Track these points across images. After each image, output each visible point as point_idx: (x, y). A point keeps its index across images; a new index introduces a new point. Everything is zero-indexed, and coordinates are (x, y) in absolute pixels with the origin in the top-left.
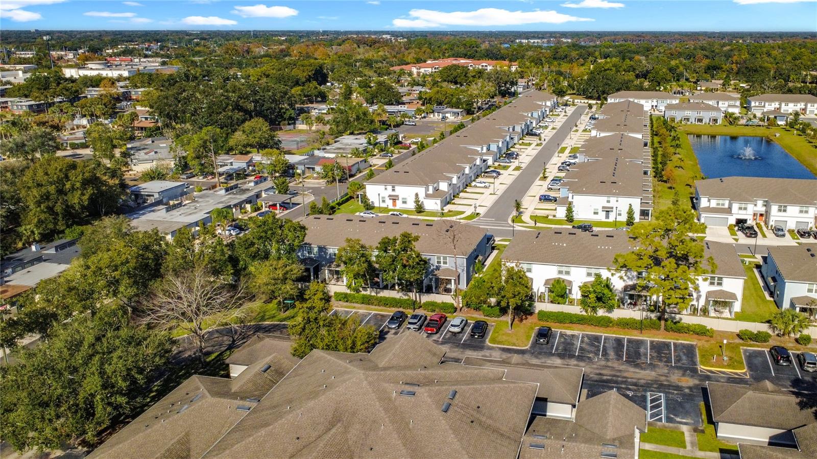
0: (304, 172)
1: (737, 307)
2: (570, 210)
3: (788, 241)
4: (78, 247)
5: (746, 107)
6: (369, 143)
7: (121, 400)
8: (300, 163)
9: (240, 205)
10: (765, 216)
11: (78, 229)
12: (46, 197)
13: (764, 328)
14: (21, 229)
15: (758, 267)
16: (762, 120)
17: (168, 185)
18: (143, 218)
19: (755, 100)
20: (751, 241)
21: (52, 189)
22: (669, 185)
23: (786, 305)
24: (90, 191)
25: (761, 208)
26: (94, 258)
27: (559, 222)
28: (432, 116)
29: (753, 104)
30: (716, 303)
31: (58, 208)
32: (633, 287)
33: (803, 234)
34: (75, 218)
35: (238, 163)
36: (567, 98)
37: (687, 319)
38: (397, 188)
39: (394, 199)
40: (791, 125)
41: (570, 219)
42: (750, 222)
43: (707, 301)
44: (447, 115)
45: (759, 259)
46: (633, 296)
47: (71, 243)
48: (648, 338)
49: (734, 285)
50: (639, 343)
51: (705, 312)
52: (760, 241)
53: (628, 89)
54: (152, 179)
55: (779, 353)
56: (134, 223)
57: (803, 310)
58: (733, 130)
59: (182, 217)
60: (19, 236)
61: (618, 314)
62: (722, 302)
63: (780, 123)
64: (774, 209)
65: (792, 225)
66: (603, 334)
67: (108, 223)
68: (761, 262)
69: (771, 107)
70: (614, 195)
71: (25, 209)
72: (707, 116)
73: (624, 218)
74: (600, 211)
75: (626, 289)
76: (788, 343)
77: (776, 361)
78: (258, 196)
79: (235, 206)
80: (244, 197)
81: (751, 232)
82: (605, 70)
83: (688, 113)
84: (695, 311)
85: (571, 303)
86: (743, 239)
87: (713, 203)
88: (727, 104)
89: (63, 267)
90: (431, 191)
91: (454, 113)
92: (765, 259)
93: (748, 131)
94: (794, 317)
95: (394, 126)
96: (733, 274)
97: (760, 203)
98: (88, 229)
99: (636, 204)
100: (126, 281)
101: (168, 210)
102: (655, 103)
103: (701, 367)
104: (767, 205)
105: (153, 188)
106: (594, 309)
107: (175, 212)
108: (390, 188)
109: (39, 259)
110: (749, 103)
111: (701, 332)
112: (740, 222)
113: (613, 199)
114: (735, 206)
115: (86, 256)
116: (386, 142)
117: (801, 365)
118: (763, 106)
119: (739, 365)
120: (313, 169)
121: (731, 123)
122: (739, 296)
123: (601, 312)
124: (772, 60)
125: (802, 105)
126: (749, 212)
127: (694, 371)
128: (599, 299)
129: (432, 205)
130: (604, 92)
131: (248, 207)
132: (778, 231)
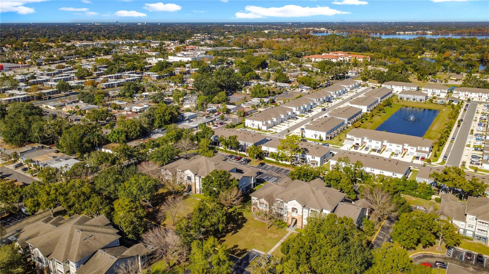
0: (233, 112)
1: (318, 165)
3: (367, 152)
4: (166, 131)
6: (261, 102)
7: (170, 159)
8: (233, 109)
9: (208, 123)
11: (167, 126)
12: (160, 116)
14: (154, 125)
17: (192, 114)
18: (183, 124)
21: (162, 115)
24: (170, 116)
26: (168, 134)
28: (297, 89)
29: (454, 92)
30: (312, 163)
31: (163, 120)
34: (166, 123)
35: (214, 107)
38: (254, 121)
39: (253, 125)
41: (302, 137)
42: (360, 145)
44: (303, 89)
47: (165, 129)
49: (318, 159)
54: (188, 111)
56: (179, 126)
59: (192, 125)
60: (154, 126)
62: (314, 164)
63: (454, 103)
64: (368, 141)
65: (373, 147)
67: (173, 125)
70: (318, 130)
71: (156, 119)
72: (418, 98)
74: (313, 135)
78: (215, 120)
79: (207, 123)
80: (210, 120)
81: (356, 148)
83: (409, 96)
86: (352, 150)
87: (350, 137)
88: (440, 91)
89: (162, 135)
90: (264, 123)
91: (307, 89)
95: (278, 94)
98: (169, 126)
99: (324, 134)
100: (174, 139)
101: (189, 122)
105: (187, 114)
107: (191, 123)
108: (252, 121)
109: (158, 133)
112: (357, 144)
113: (317, 132)
114: (355, 139)
115: (167, 133)
116: (268, 102)
125: (480, 94)
126: (360, 141)
129: (264, 128)
131: (211, 123)
132: (366, 148)
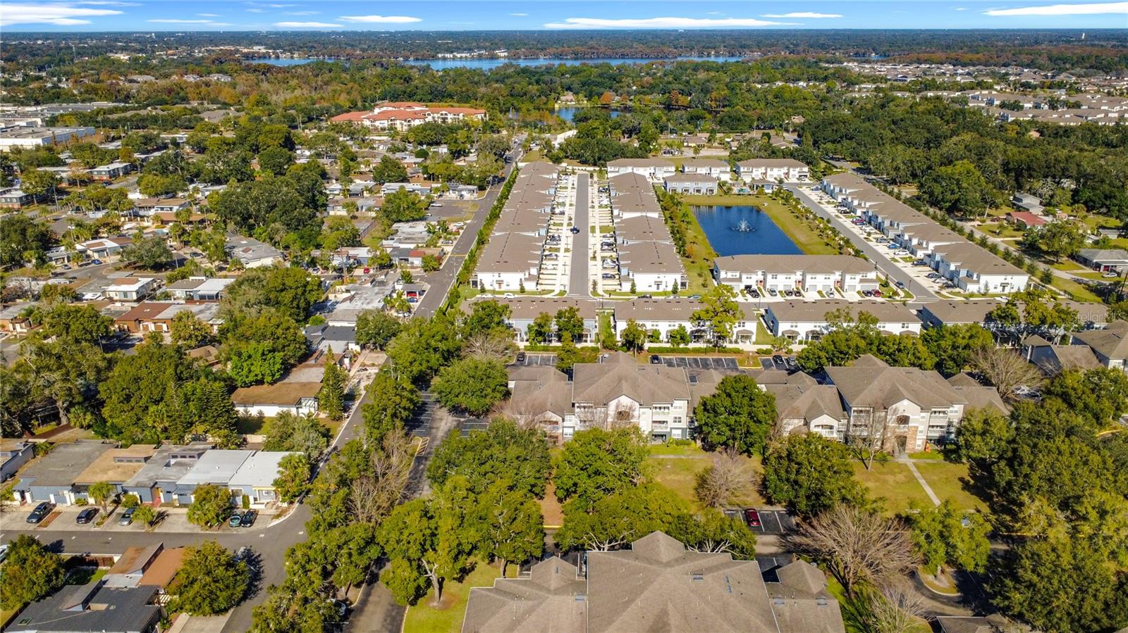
1: (754, 338)
2: (633, 285)
3: (779, 299)
5: (736, 172)
6: (429, 231)
9: (391, 295)
10: (764, 282)
13: (769, 347)
15: (763, 316)
16: (751, 187)
18: (338, 308)
19: (744, 166)
20: (756, 300)
22: (691, 260)
23: (780, 334)
25: (760, 277)
27: (625, 294)
28: (447, 193)
29: (742, 170)
30: (742, 337)
32: (697, 331)
33: (789, 293)
36: (564, 165)
37: (728, 345)
38: (501, 274)
39: (500, 283)
40: (777, 194)
41: (633, 292)
42: (754, 287)
43: (737, 336)
44: (463, 193)
45: (762, 311)
46: (697, 336)
48: (710, 357)
49: (751, 326)
50: (706, 360)
51: (736, 342)
52: (762, 300)
53: (624, 156)
55: (777, 358)
57: (789, 337)
58: (727, 201)
59: (366, 306)
61: (691, 346)
62: (745, 336)
63: (767, 191)
64: (769, 277)
65: (781, 288)
66: (686, 357)
68: (764, 313)
69: (757, 173)
70: (663, 272)
72: (704, 186)
73: (670, 289)
74: (653, 284)
75: (692, 332)
76: (782, 353)
77: (776, 362)
81: (754, 294)
82: (593, 129)
83: (687, 184)
84: (731, 342)
85: (661, 342)
86: (751, 299)
87: (730, 275)
88: (718, 170)
90: (527, 276)
91: (470, 190)
92: (766, 311)
93: (740, 201)
94: (784, 340)
96: (751, 319)
97: (760, 273)
99: (678, 277)
102: (652, 171)
103: (740, 368)
104: (764, 274)
106: (678, 344)
108: (496, 275)
109: (322, 338)
110: (738, 168)
111: (738, 352)
112: (748, 287)
113: (662, 276)
114: (744, 276)
117: (788, 363)
118: (753, 173)
119: (759, 365)
120: (407, 260)
121: (726, 193)
122: (755, 332)
123: (682, 346)
124: (754, 97)
125: (785, 170)
126: (753, 280)
127: (737, 369)
128: (682, 338)
129: (530, 286)
130: (600, 159)
132: (772, 292)
